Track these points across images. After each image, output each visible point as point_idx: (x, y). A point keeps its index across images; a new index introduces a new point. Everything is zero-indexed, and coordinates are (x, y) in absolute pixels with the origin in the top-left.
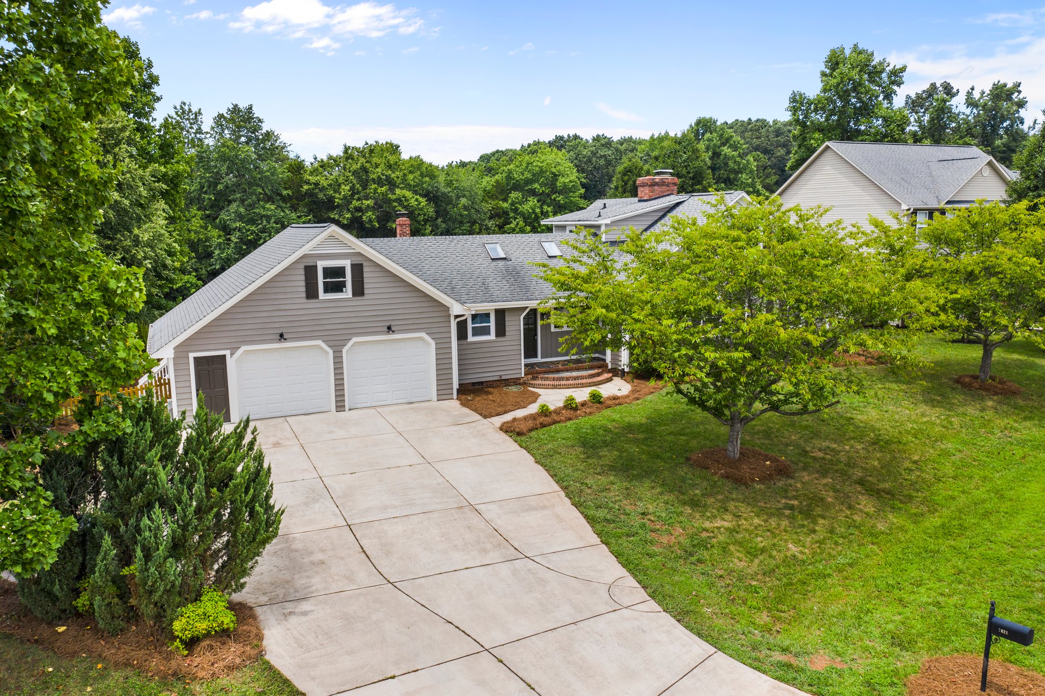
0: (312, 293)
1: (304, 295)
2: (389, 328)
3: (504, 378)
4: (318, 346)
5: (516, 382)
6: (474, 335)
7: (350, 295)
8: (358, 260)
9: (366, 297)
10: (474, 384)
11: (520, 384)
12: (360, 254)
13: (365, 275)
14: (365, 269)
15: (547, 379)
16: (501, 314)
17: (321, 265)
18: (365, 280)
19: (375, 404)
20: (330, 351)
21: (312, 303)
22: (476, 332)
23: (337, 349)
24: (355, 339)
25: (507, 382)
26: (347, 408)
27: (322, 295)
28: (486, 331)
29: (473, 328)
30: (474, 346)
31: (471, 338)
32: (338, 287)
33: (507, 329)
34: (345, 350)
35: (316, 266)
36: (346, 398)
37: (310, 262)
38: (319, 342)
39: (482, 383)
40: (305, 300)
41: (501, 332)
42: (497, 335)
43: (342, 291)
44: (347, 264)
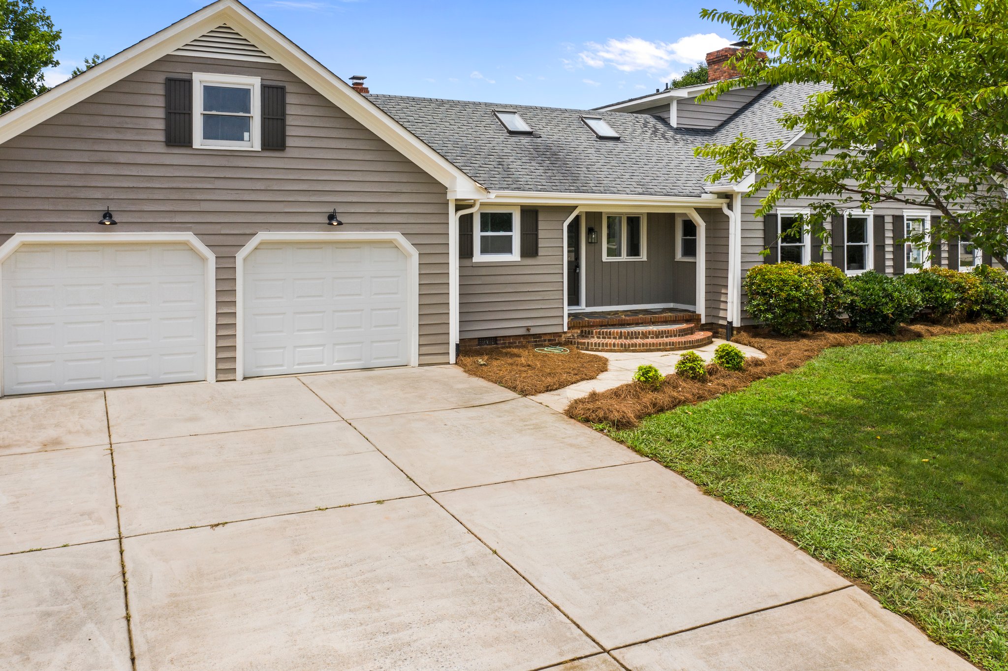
0: (178, 135)
1: (161, 137)
2: (332, 217)
3: (533, 331)
4: (185, 244)
5: (554, 340)
6: (484, 251)
7: (257, 146)
8: (275, 79)
9: (289, 153)
10: (481, 340)
11: (560, 344)
12: (280, 68)
13: (290, 110)
14: (290, 99)
15: (609, 335)
16: (531, 214)
17: (200, 80)
18: (289, 121)
19: (297, 368)
20: (211, 256)
21: (177, 157)
22: (488, 246)
23: (225, 251)
24: (263, 236)
25: (537, 340)
26: (240, 374)
27: (198, 140)
28: (505, 246)
29: (482, 237)
30: (483, 271)
31: (479, 257)
32: (236, 130)
33: (541, 244)
34: (241, 255)
35: (189, 82)
37: (178, 72)
38: (189, 237)
39: (495, 340)
40: (164, 149)
41: (530, 249)
42: (524, 254)
43: (241, 139)
44: (253, 84)
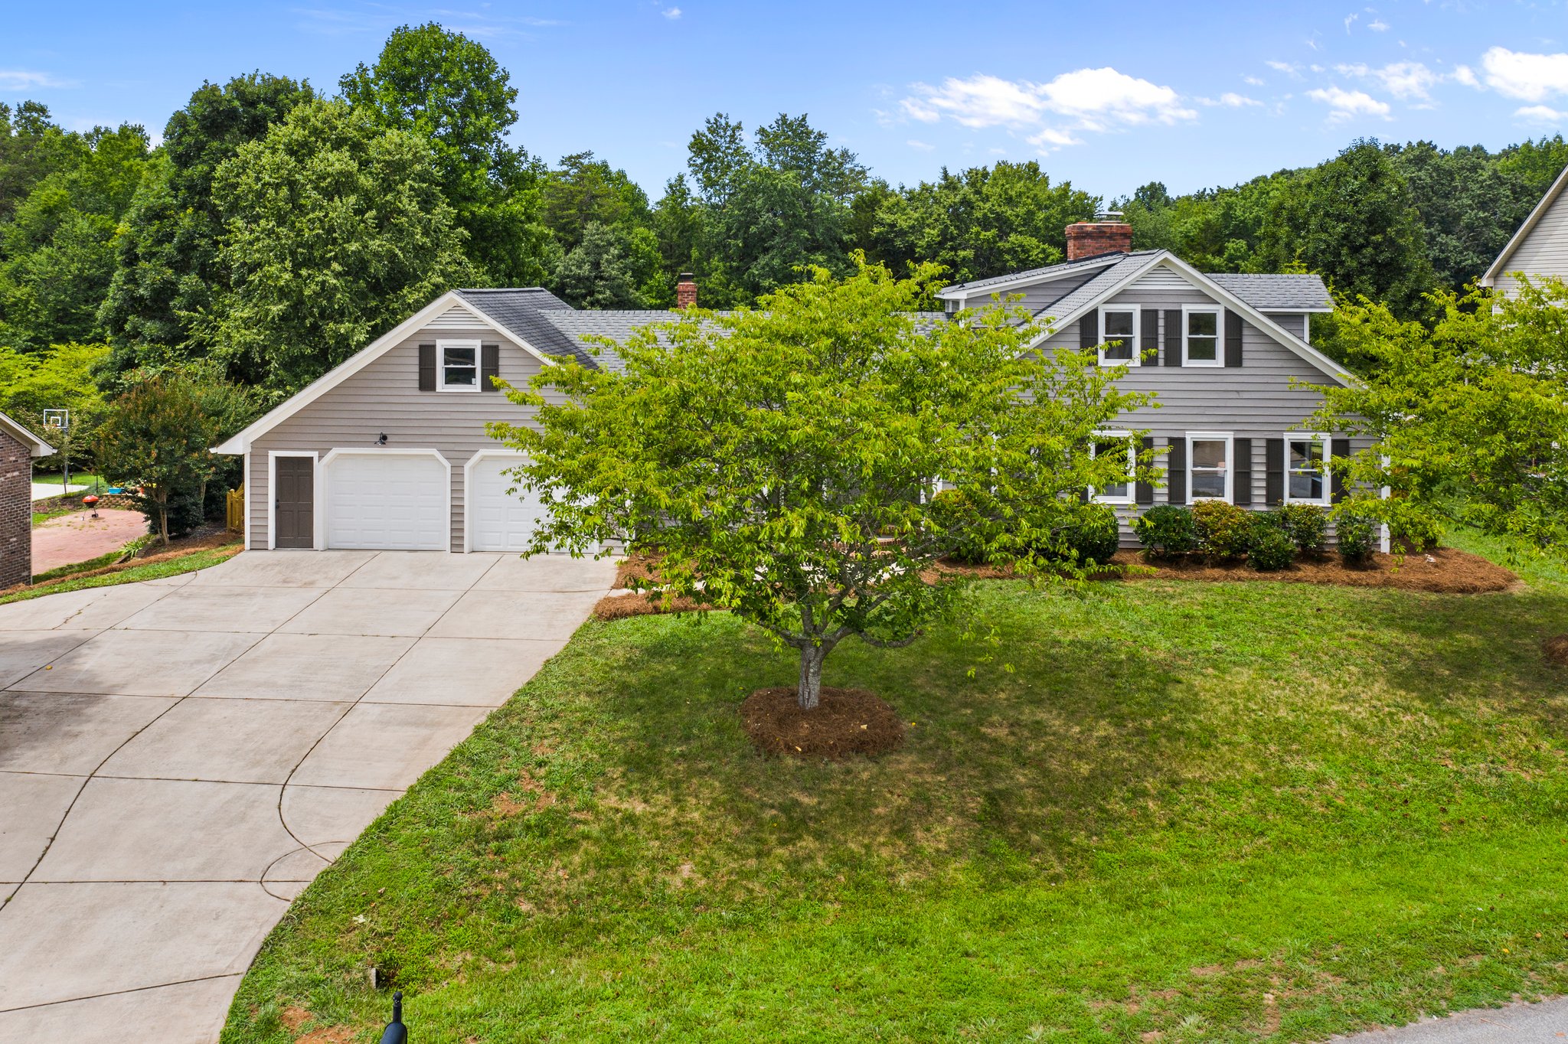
0: (427, 383)
1: (417, 385)
4: (431, 457)
7: (479, 390)
8: (491, 341)
9: (499, 393)
12: (493, 333)
13: (501, 361)
14: (501, 354)
17: (441, 345)
18: (501, 370)
20: (448, 465)
21: (427, 397)
23: (458, 463)
24: (483, 452)
26: (466, 548)
27: (441, 386)
32: (466, 376)
34: (467, 466)
35: (434, 347)
36: (466, 535)
37: (426, 340)
38: (433, 451)
40: (419, 393)
43: (468, 383)
44: (476, 344)
